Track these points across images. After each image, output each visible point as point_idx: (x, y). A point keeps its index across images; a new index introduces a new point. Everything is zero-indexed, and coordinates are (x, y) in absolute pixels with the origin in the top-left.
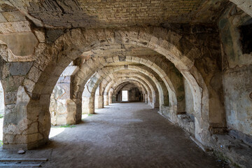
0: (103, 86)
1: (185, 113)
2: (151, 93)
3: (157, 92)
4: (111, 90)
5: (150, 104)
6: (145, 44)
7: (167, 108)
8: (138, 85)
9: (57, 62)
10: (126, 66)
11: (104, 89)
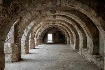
0: (34, 31)
1: (98, 54)
2: (72, 37)
3: (77, 37)
4: (40, 34)
5: (71, 45)
6: (73, 6)
7: (85, 49)
8: (62, 29)
9: (12, 19)
10: (54, 16)
11: (35, 33)
